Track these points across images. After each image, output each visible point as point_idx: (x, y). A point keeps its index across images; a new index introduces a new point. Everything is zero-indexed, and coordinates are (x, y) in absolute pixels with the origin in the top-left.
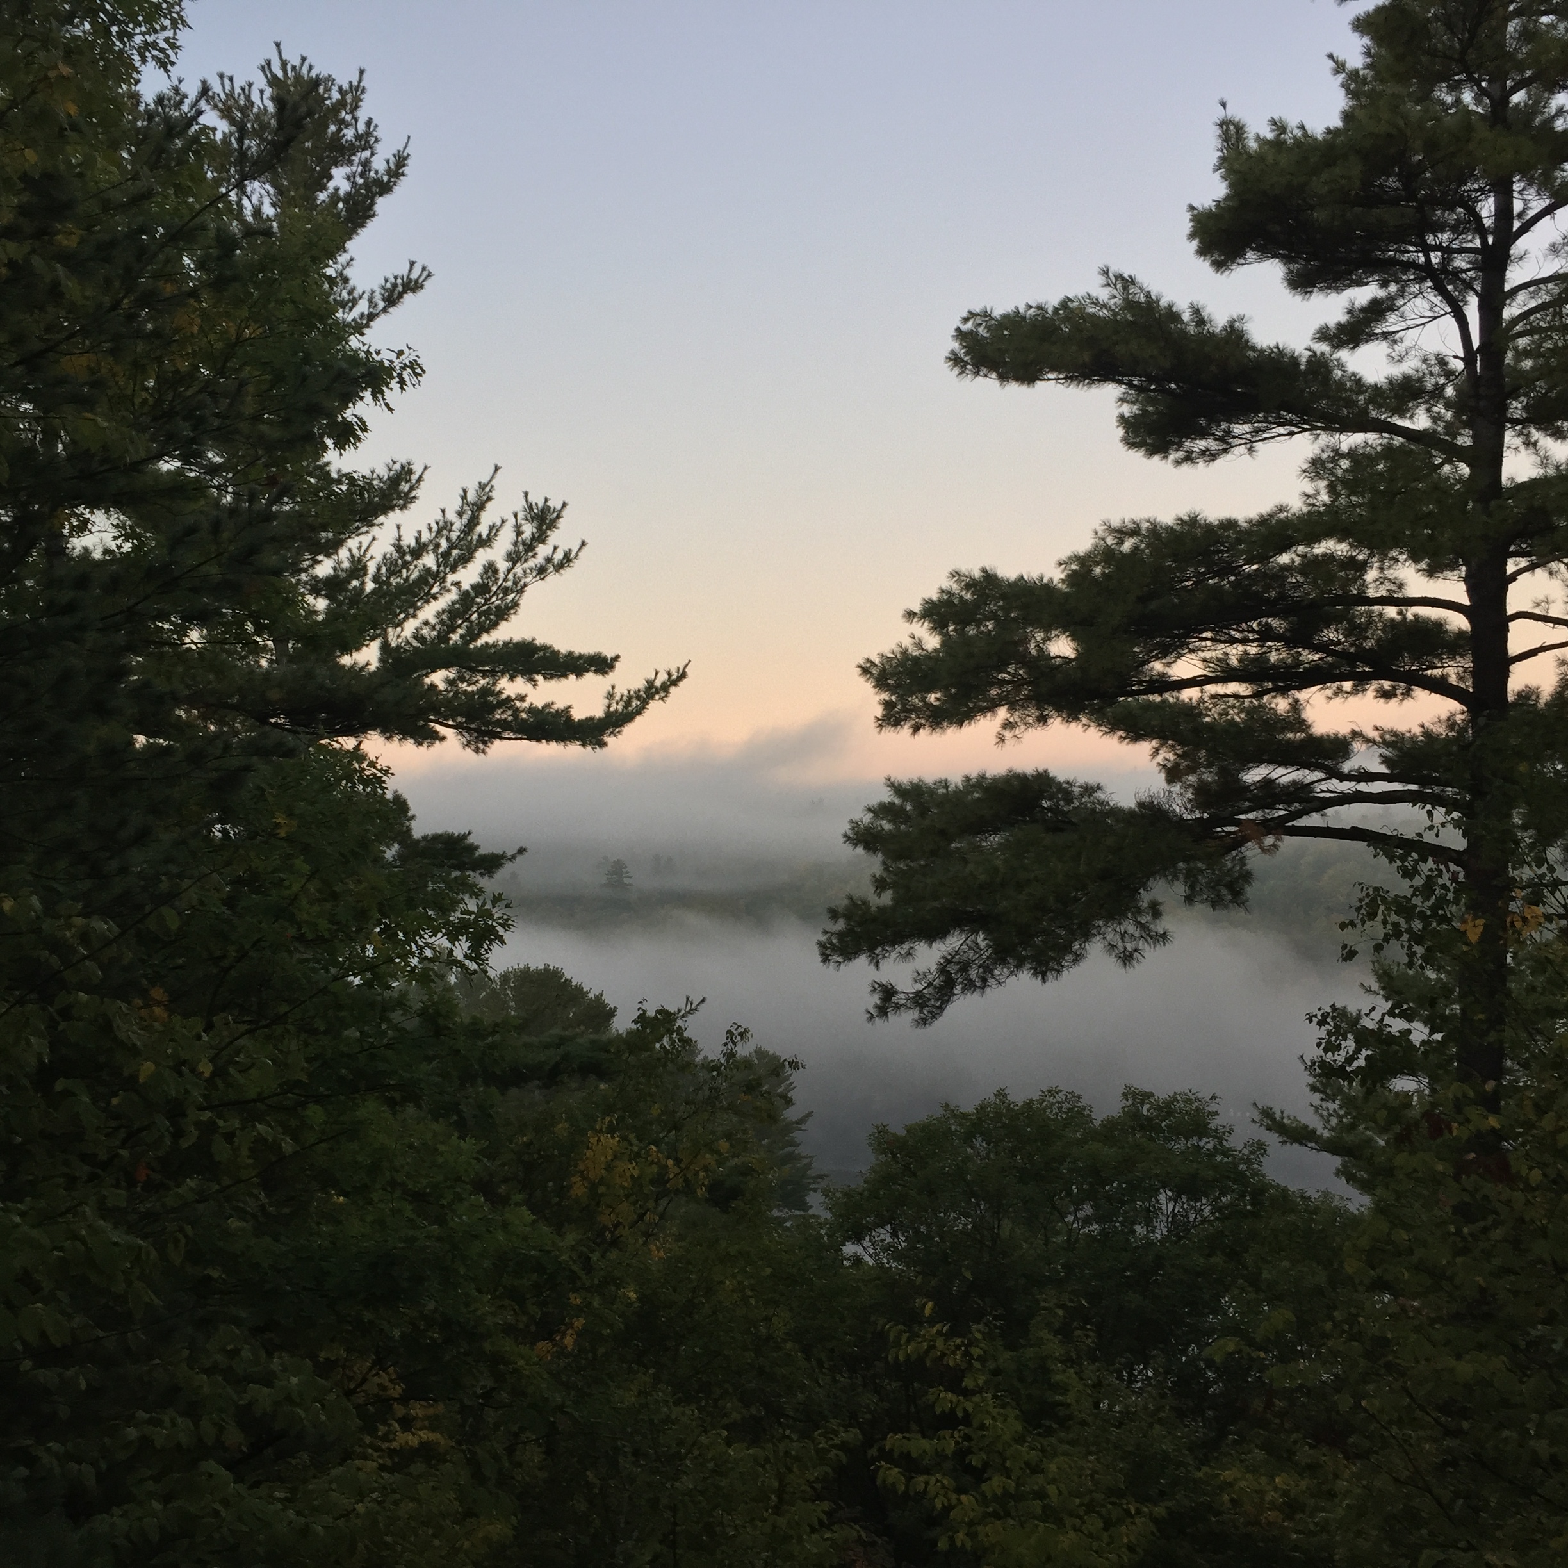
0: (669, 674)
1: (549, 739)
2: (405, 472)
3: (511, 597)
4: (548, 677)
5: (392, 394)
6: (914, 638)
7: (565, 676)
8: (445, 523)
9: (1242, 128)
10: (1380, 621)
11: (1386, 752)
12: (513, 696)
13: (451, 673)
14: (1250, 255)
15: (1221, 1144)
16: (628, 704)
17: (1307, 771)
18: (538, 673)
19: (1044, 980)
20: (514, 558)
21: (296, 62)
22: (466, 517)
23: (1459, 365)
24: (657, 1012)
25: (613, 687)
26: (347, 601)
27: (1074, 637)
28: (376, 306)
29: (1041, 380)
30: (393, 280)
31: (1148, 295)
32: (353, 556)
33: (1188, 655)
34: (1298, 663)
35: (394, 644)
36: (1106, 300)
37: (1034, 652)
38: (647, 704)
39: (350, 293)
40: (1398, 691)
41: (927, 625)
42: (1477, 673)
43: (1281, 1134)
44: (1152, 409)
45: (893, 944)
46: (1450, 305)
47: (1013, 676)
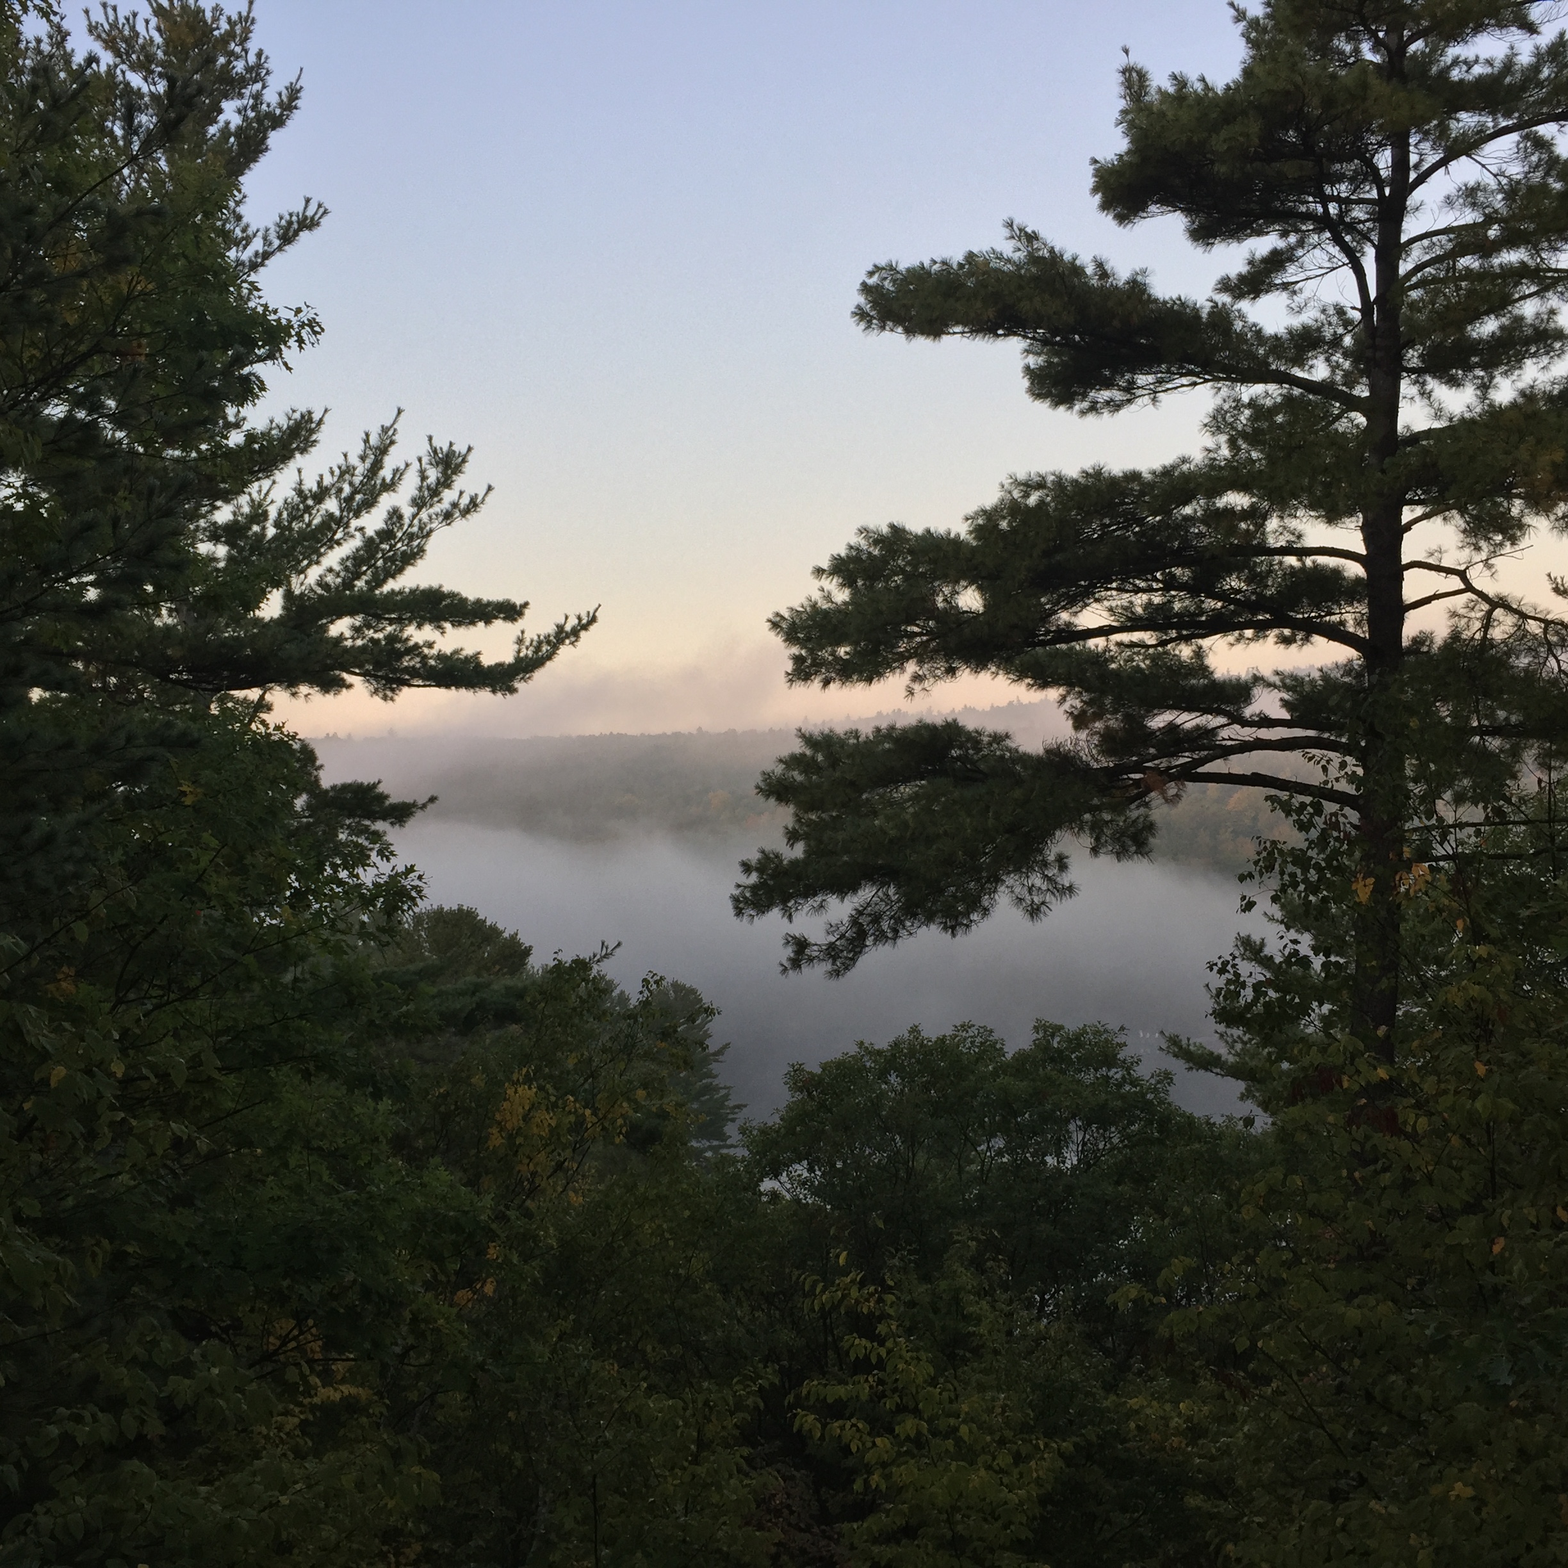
0: (579, 618)
1: (458, 685)
2: (307, 417)
3: (415, 543)
4: (457, 624)
5: (290, 352)
6: (823, 590)
7: (473, 623)
8: (348, 467)
9: (1144, 77)
10: (1279, 569)
11: (1286, 696)
12: (421, 643)
13: (358, 620)
14: (1153, 208)
15: (1129, 1074)
16: (538, 649)
17: (1210, 717)
18: (446, 620)
19: (954, 935)
20: (419, 503)
22: (369, 462)
23: (1357, 316)
24: (573, 961)
25: (523, 632)
26: (248, 547)
27: (981, 589)
28: (270, 244)
29: (949, 333)
30: (288, 217)
31: (1052, 250)
32: (252, 500)
33: (1094, 605)
34: (1201, 612)
35: (297, 592)
36: (1010, 254)
37: (940, 605)
38: (558, 649)
39: (244, 230)
40: (1299, 637)
41: (836, 580)
42: (1373, 620)
43: (1188, 1061)
44: (1056, 360)
45: (806, 896)
46: (1348, 256)
47: (923, 628)
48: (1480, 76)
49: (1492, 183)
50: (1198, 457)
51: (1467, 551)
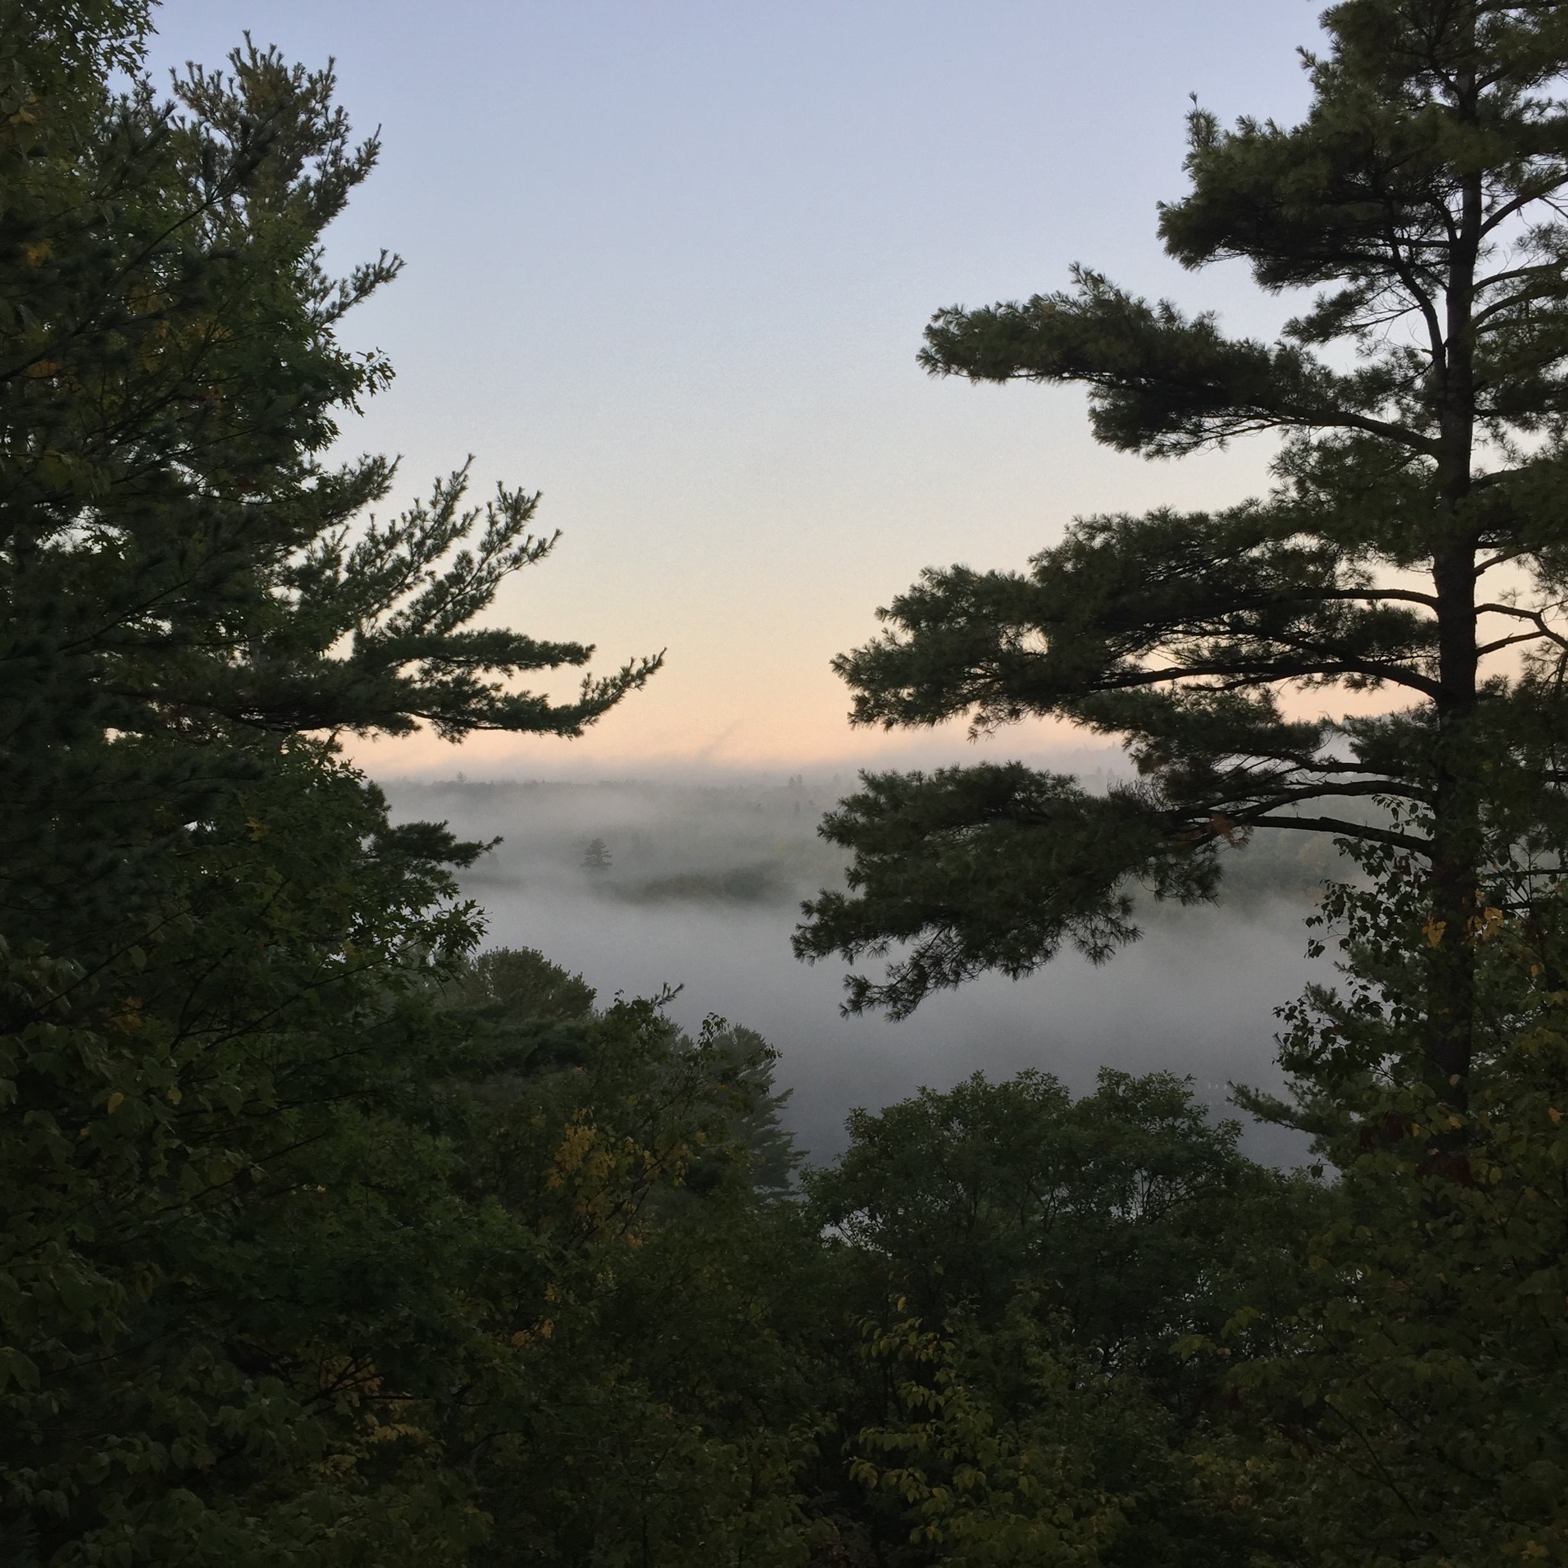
0: (645, 662)
1: (524, 728)
2: (380, 463)
3: (484, 587)
4: (524, 667)
5: (362, 397)
6: (886, 632)
7: (539, 666)
8: (419, 513)
9: (1212, 123)
10: (1349, 612)
11: (1356, 741)
12: (489, 686)
13: (427, 663)
14: (1220, 251)
15: (1196, 1124)
16: (604, 692)
17: (1278, 761)
18: (513, 663)
19: (1015, 977)
20: (488, 548)
21: (266, 51)
22: (440, 507)
23: (1428, 358)
24: (634, 1002)
25: (589, 675)
26: (320, 591)
27: (1045, 631)
28: (347, 295)
29: (1014, 376)
30: (365, 269)
31: (1118, 293)
32: (326, 546)
33: (1160, 648)
34: (1269, 655)
35: (368, 635)
36: (1076, 298)
37: (1004, 647)
38: (623, 692)
39: (322, 282)
40: (1369, 681)
41: (900, 621)
42: (1444, 664)
43: (1256, 1112)
44: (1122, 403)
45: (867, 938)
46: (1419, 299)
47: (986, 670)
48: (1553, 119)
49: (1566, 225)
50: (1266, 500)
51: (1542, 594)
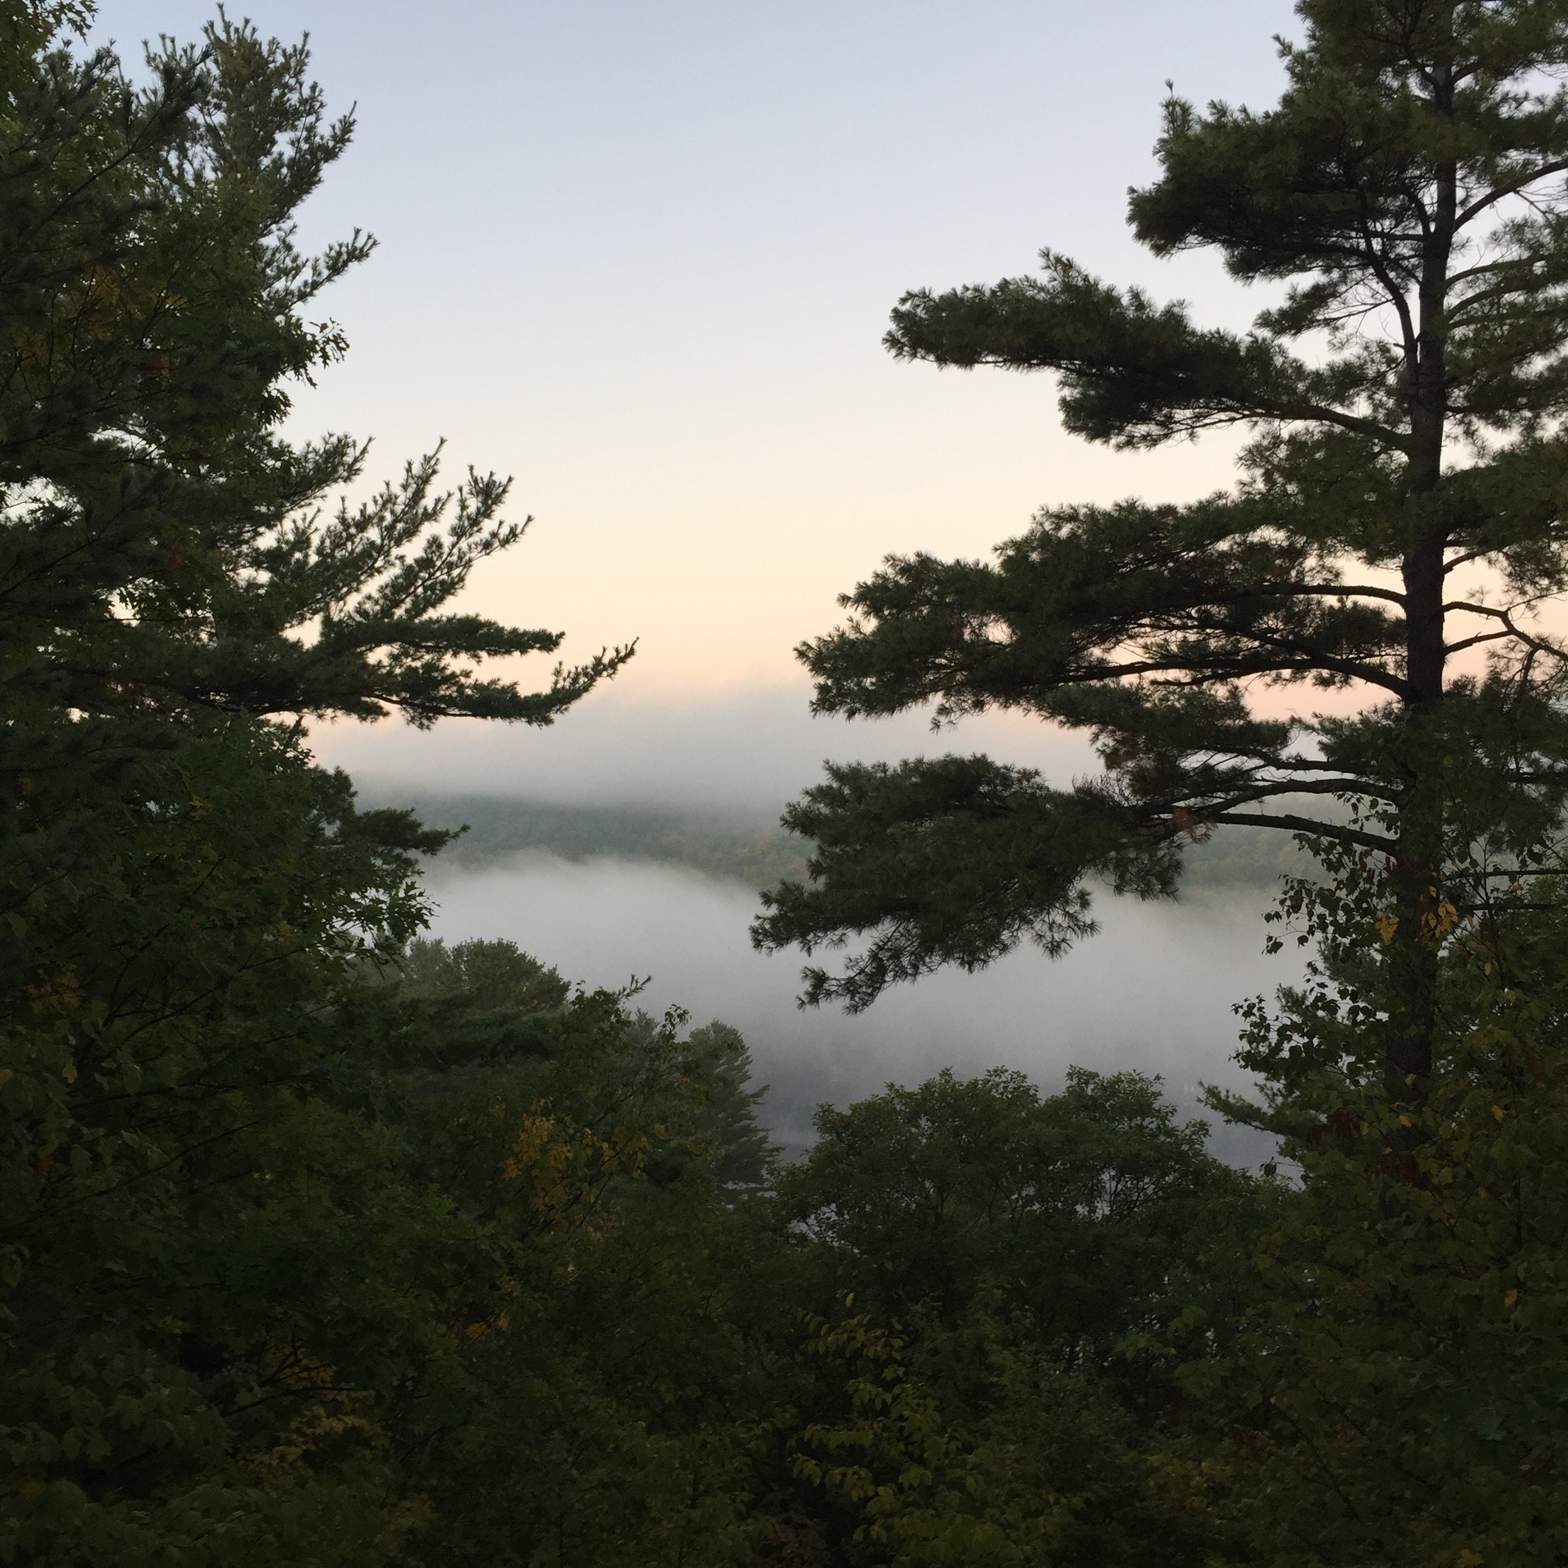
0: (617, 651)
1: (494, 715)
2: (347, 443)
3: (455, 573)
4: (493, 653)
5: (315, 368)
6: (850, 622)
7: (508, 652)
8: (390, 496)
9: (1187, 110)
10: (1318, 609)
11: (1325, 739)
12: (458, 672)
13: (395, 648)
14: (1191, 239)
15: (1164, 1124)
16: (575, 680)
17: (1245, 758)
18: (482, 649)
19: (970, 970)
20: (459, 533)
21: (240, 24)
22: (411, 491)
23: (1400, 353)
24: (597, 993)
25: (560, 664)
26: (290, 574)
27: (1011, 623)
28: (319, 274)
29: (982, 362)
30: (337, 248)
31: (1086, 279)
32: (297, 528)
33: (1128, 642)
34: (1238, 651)
35: (336, 619)
36: (1045, 283)
37: (968, 637)
38: (595, 681)
39: (294, 260)
40: (1337, 679)
41: (861, 609)
42: (1411, 663)
43: (1226, 1114)
44: (1092, 393)
45: (825, 930)
46: (1392, 293)
47: (950, 660)
48: (1531, 114)
49: (1540, 219)
50: (1234, 494)
51: (1512, 594)
